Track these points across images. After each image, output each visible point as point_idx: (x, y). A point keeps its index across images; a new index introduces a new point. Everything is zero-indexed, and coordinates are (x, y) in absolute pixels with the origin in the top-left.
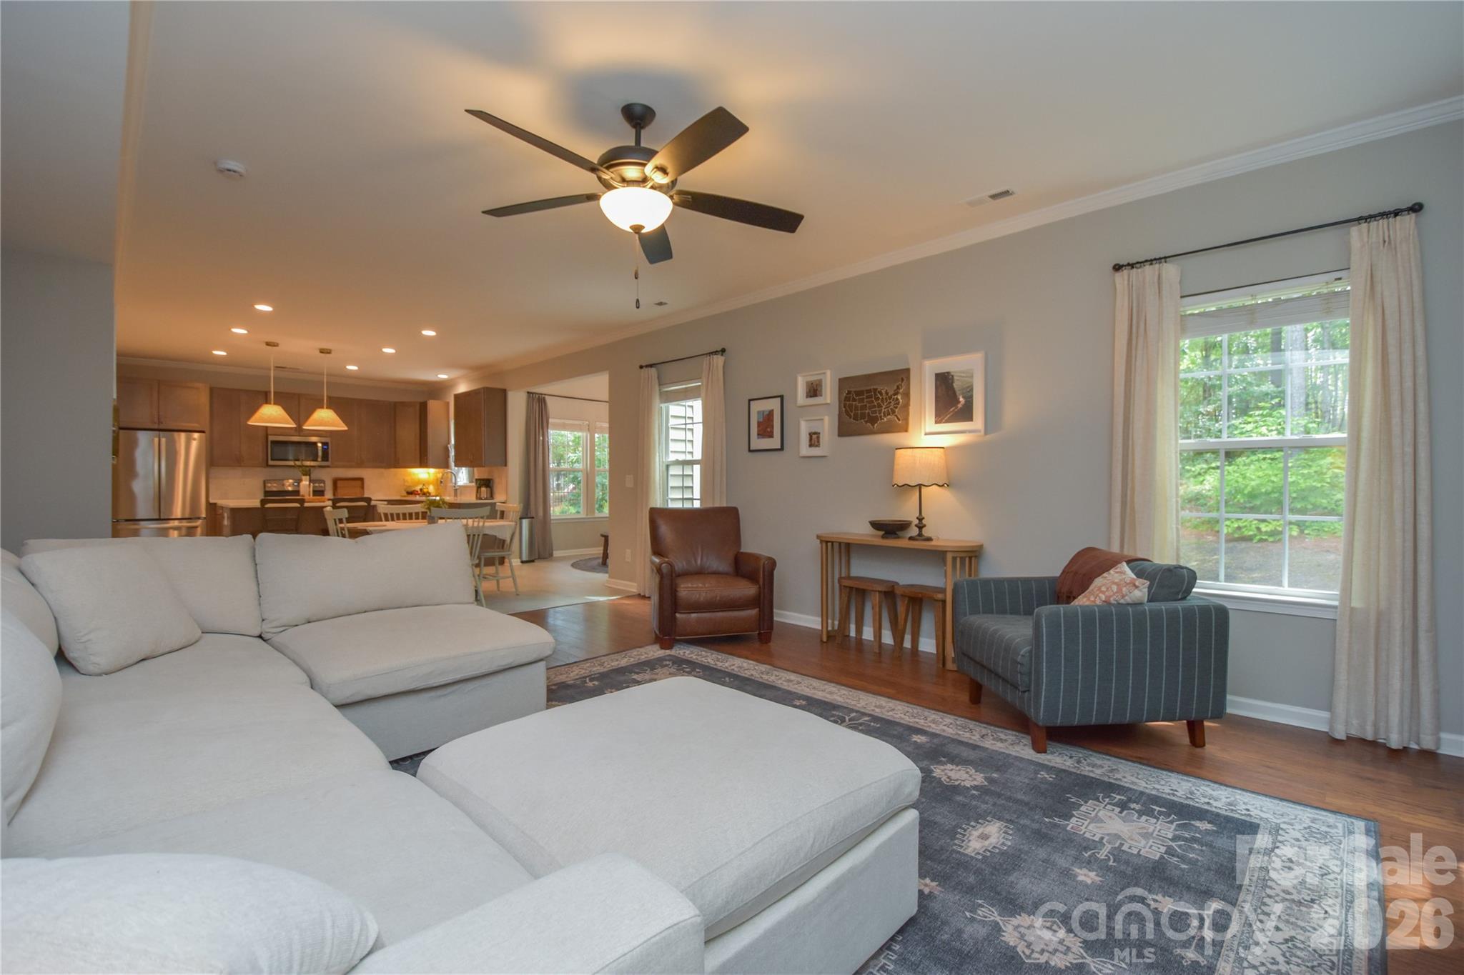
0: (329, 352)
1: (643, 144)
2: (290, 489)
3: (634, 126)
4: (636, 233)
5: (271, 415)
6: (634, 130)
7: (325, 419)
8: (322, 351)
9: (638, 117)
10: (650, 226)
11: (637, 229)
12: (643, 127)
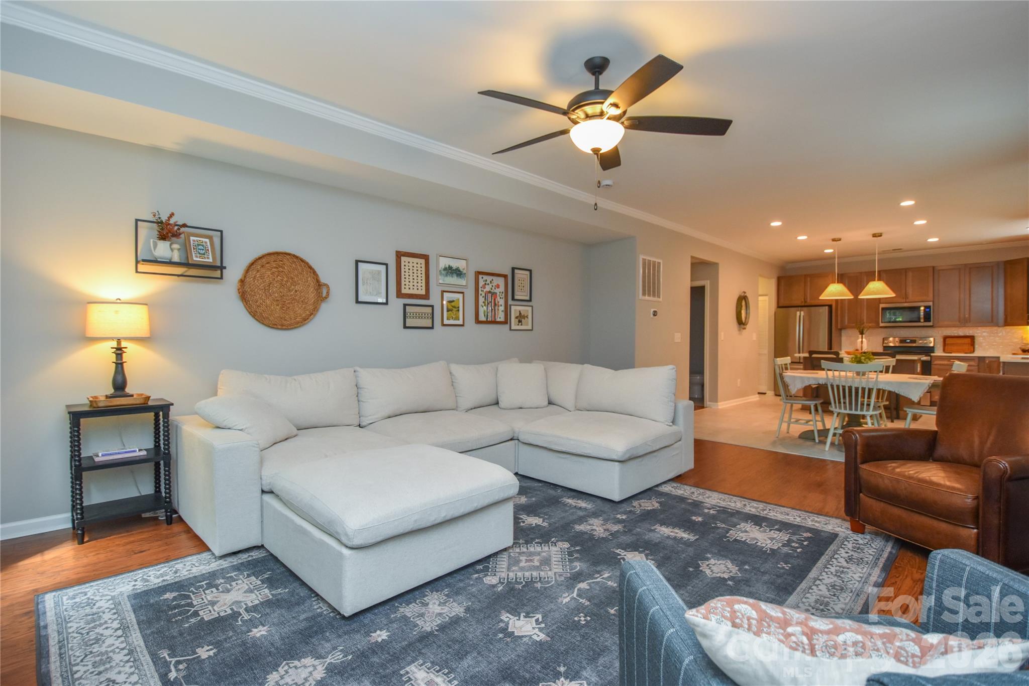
0: (880, 235)
1: (601, 88)
2: (891, 345)
3: (593, 74)
4: (595, 154)
5: (835, 291)
6: (594, 77)
7: (877, 289)
8: (874, 236)
9: (597, 67)
10: (606, 147)
11: (596, 151)
12: (601, 73)
